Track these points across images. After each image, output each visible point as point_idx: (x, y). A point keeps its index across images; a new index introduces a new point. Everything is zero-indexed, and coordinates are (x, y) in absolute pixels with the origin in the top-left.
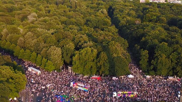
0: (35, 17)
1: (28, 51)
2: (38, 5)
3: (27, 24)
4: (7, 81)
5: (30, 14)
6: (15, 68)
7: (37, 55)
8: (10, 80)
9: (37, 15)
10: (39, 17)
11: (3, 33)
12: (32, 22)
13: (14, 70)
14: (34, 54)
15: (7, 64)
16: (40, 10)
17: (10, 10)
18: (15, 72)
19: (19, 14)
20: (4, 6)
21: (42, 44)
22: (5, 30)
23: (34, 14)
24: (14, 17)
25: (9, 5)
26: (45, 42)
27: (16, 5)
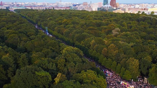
0: (118, 31)
1: (109, 59)
2: (122, 22)
3: (111, 37)
4: (91, 83)
5: (114, 29)
6: (98, 73)
7: (117, 64)
8: (94, 83)
9: (120, 30)
10: (122, 31)
11: (91, 43)
12: (116, 36)
13: (98, 75)
14: (115, 62)
15: (92, 69)
16: (123, 26)
17: (99, 25)
18: (98, 76)
19: (105, 29)
20: (94, 21)
21: (122, 55)
22: (93, 41)
23: (118, 29)
24: (101, 31)
25: (98, 21)
26: (125, 54)
27: (104, 21)
